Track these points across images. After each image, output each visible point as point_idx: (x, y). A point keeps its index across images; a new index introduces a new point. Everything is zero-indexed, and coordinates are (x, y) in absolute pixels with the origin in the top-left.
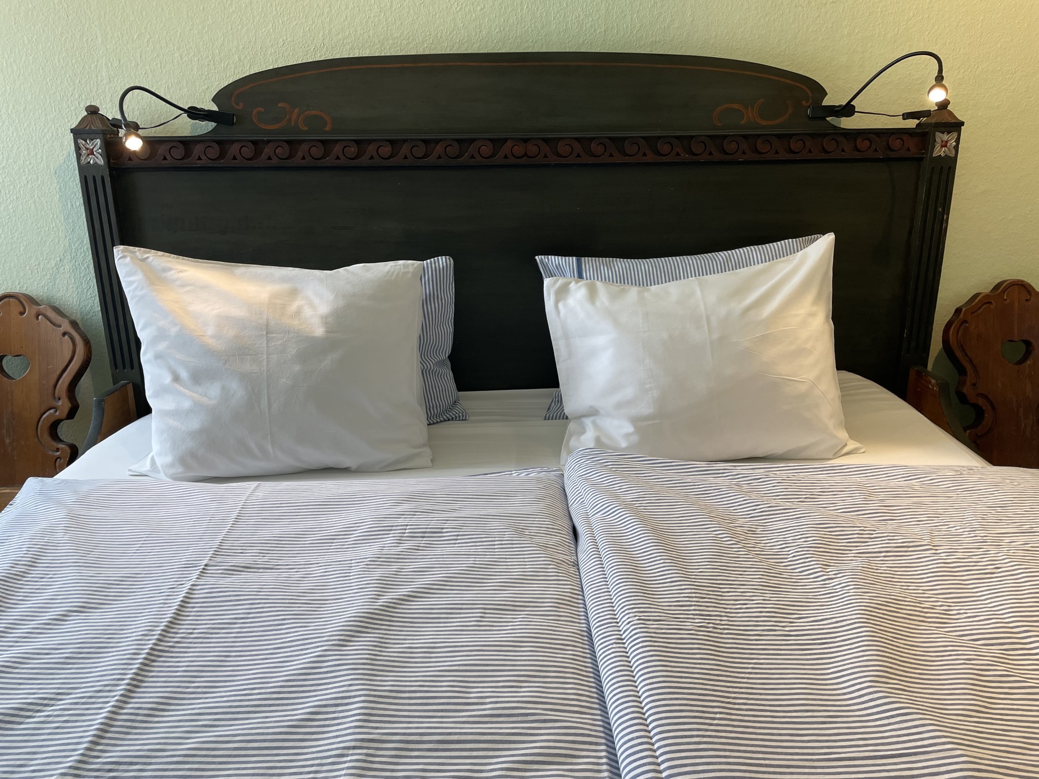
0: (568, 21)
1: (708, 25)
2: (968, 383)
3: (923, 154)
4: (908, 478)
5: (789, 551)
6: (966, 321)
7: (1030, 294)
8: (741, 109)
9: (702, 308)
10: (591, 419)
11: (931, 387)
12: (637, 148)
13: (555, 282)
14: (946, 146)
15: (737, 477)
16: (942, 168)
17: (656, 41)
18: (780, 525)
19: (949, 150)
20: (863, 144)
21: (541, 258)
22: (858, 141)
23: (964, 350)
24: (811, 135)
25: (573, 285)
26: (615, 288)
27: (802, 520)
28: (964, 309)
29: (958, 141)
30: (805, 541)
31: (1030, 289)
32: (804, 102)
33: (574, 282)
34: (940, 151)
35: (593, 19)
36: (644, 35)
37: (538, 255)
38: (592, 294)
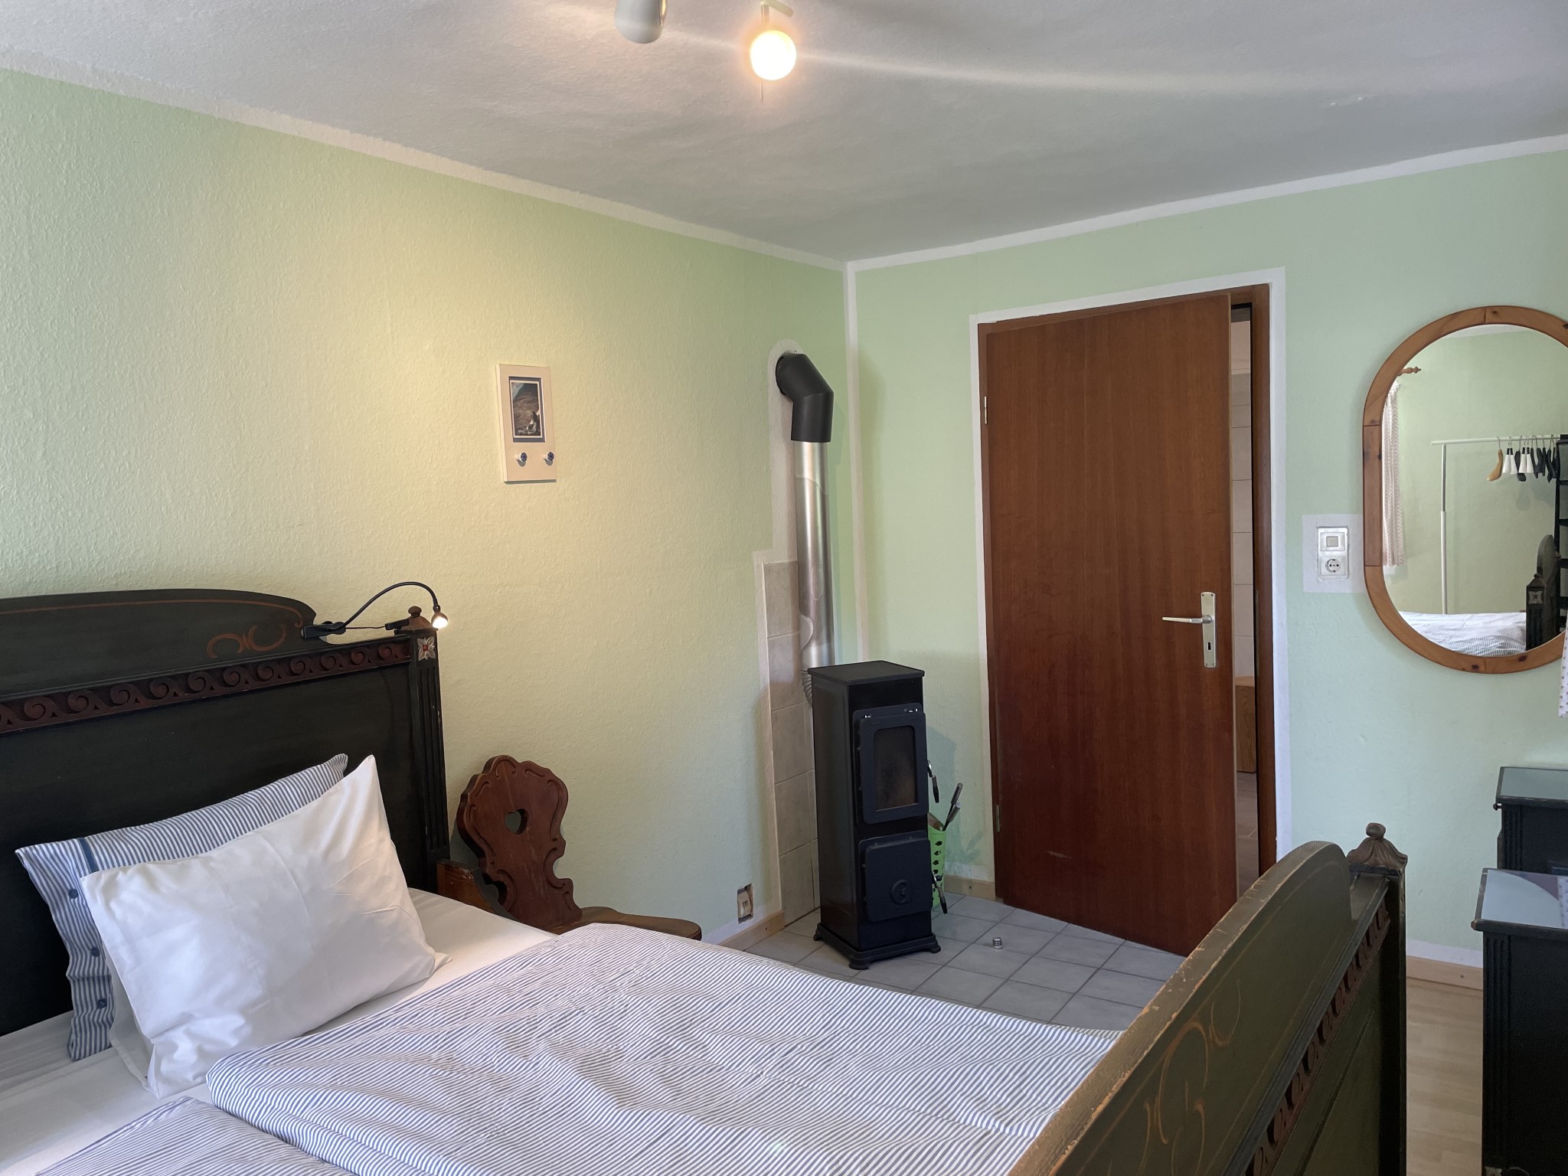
0: (8, 559)
1: (178, 553)
2: (488, 864)
3: (409, 659)
4: (523, 966)
5: (491, 1059)
6: (473, 805)
7: (514, 767)
8: (236, 638)
9: (283, 863)
10: (183, 1028)
11: (464, 877)
12: (127, 696)
13: (98, 878)
14: (427, 649)
15: (396, 1021)
16: (428, 669)
17: (121, 574)
18: (466, 1044)
19: (430, 652)
20: (357, 658)
21: (26, 851)
22: (352, 656)
23: (479, 834)
24: (308, 656)
25: (121, 876)
26: (173, 866)
27: (480, 1033)
28: (469, 794)
29: (436, 644)
30: (497, 1047)
31: (514, 762)
32: (296, 624)
33: (121, 873)
34: (424, 655)
35: (39, 555)
36: (106, 568)
37: (19, 848)
38: (151, 881)
